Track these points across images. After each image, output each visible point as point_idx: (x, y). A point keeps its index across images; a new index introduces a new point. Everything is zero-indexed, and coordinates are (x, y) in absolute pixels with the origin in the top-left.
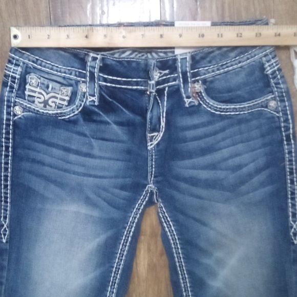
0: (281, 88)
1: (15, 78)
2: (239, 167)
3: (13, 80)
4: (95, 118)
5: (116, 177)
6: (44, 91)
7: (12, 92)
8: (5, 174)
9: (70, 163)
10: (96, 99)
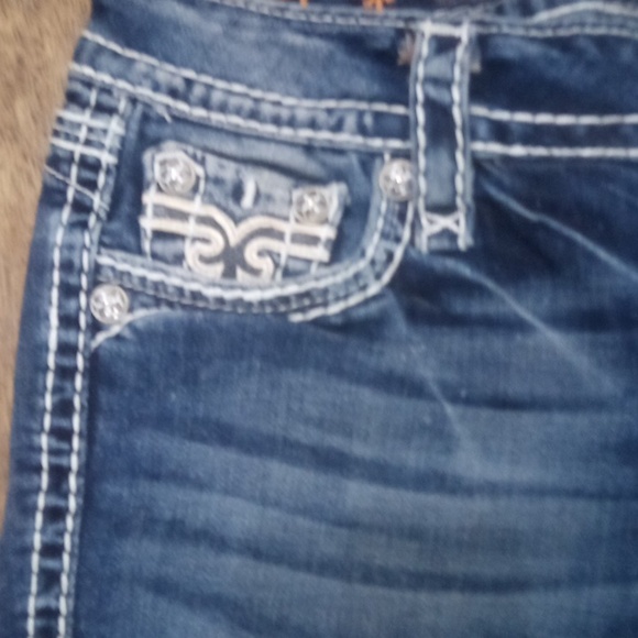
1: (95, 166)
3: (88, 175)
4: (459, 306)
5: (578, 579)
6: (225, 210)
7: (84, 225)
8: (43, 602)
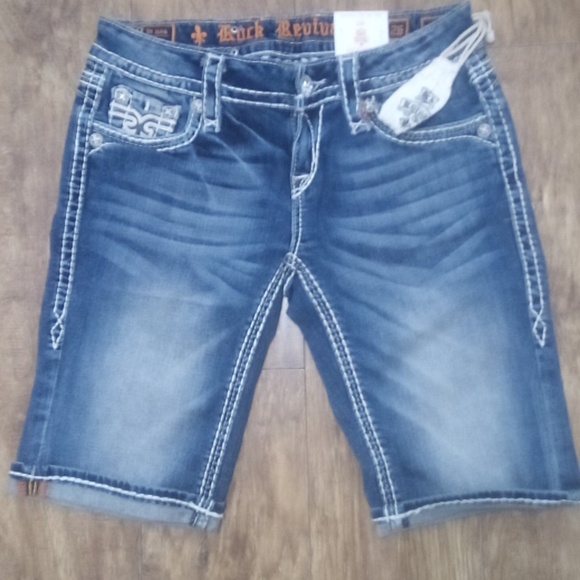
0: (495, 104)
1: (95, 91)
2: (440, 229)
3: (92, 94)
4: (215, 152)
5: (240, 243)
6: (138, 110)
7: (89, 112)
8: (68, 235)
9: (172, 222)
10: (216, 123)
